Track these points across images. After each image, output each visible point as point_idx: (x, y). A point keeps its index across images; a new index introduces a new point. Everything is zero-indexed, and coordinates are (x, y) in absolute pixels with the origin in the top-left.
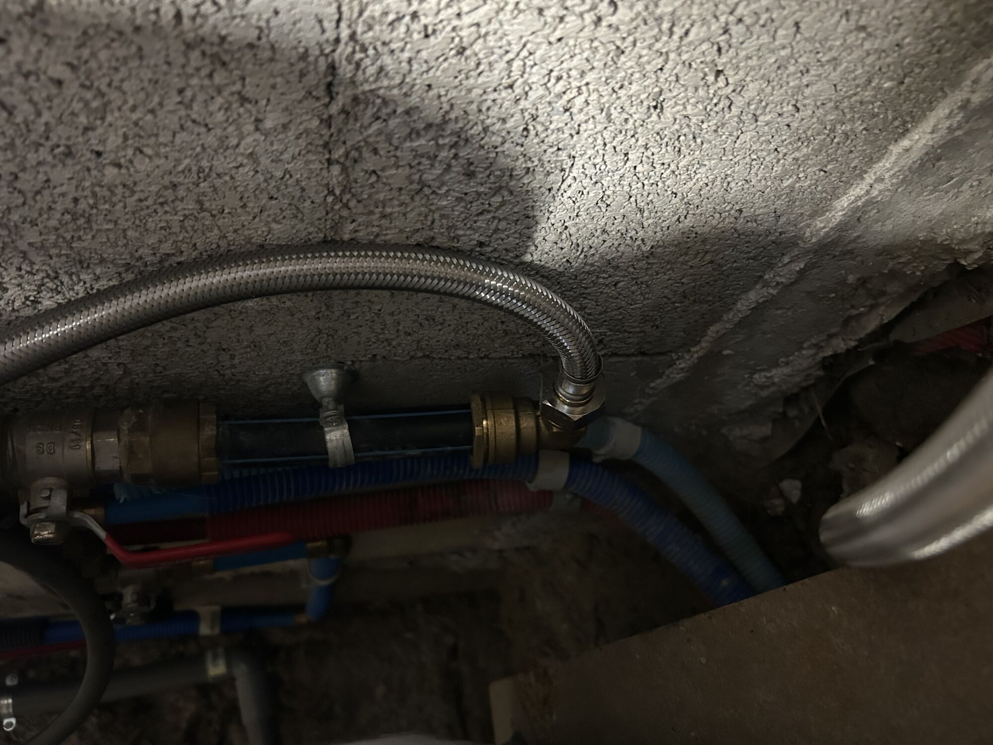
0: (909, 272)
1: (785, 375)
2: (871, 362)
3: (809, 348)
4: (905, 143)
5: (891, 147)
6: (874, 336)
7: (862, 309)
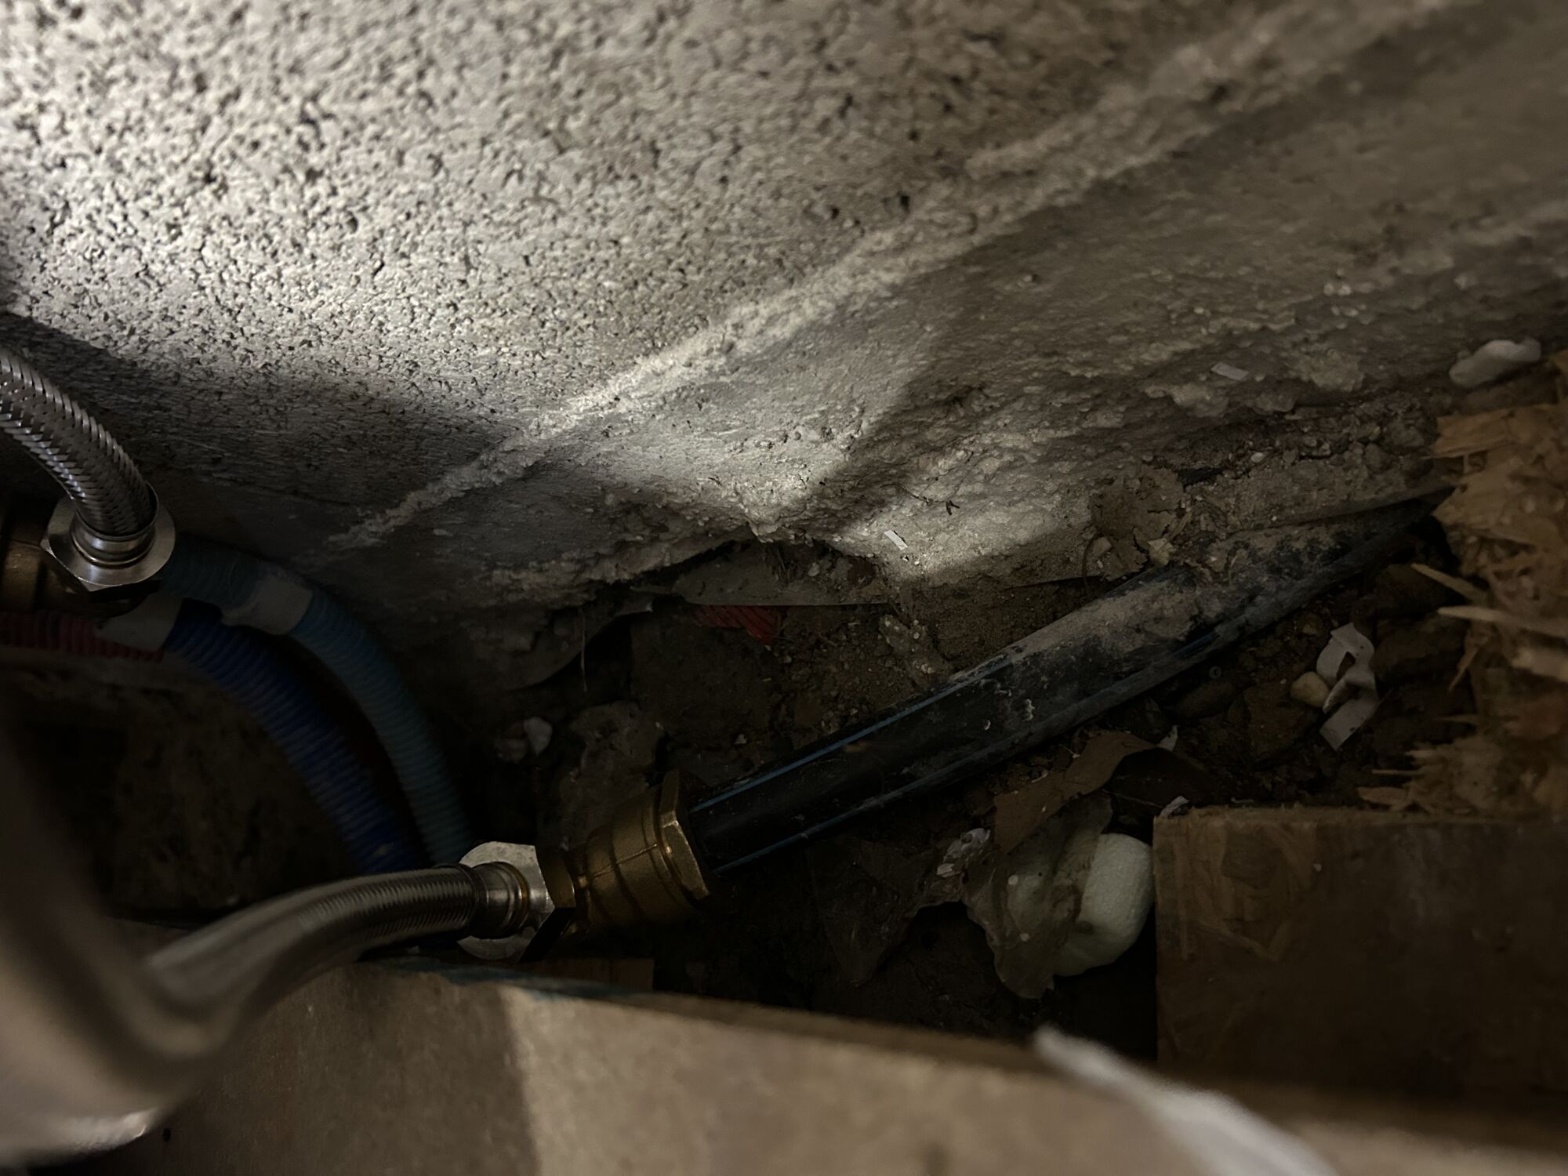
0: (688, 518)
1: (538, 584)
2: (649, 608)
3: (571, 560)
4: (656, 363)
5: (639, 360)
6: (654, 576)
7: (639, 538)
